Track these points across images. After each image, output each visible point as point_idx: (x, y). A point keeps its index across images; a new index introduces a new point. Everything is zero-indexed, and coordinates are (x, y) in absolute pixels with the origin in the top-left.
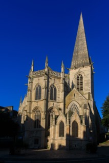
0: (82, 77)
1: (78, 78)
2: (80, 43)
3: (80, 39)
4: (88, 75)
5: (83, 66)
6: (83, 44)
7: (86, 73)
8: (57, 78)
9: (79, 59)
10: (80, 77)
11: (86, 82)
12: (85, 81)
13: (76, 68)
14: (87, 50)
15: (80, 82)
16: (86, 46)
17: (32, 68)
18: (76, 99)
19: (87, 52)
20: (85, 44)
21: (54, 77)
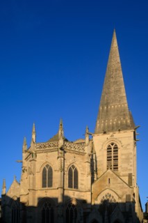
0: (116, 148)
1: (109, 148)
2: (112, 89)
3: (112, 80)
4: (129, 145)
5: (119, 131)
6: (118, 91)
7: (124, 142)
8: (79, 153)
9: (111, 117)
10: (112, 147)
11: (124, 157)
12: (122, 155)
13: (105, 133)
14: (126, 101)
15: (112, 155)
16: (125, 95)
17: (34, 137)
18: (112, 186)
19: (126, 105)
20: (123, 90)
21: (74, 152)
